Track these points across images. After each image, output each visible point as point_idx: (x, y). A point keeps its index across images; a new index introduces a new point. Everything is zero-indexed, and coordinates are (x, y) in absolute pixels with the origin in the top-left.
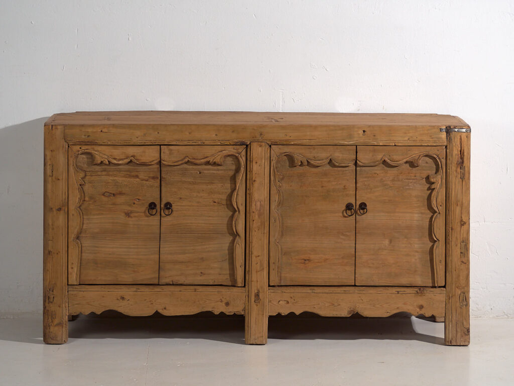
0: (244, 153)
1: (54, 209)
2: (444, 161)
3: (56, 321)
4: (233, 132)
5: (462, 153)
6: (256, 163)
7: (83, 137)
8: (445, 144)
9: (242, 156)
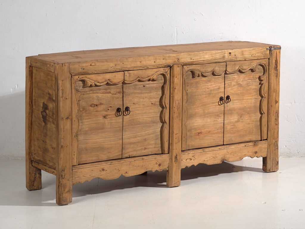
0: (169, 72)
1: (64, 119)
2: (268, 67)
3: (66, 190)
4: (163, 59)
5: (276, 61)
6: (176, 77)
7: (80, 70)
8: (269, 57)
9: (168, 74)
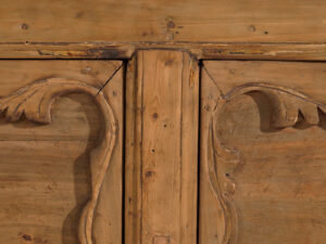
0: (116, 84)
6: (155, 116)
9: (110, 95)
